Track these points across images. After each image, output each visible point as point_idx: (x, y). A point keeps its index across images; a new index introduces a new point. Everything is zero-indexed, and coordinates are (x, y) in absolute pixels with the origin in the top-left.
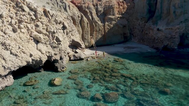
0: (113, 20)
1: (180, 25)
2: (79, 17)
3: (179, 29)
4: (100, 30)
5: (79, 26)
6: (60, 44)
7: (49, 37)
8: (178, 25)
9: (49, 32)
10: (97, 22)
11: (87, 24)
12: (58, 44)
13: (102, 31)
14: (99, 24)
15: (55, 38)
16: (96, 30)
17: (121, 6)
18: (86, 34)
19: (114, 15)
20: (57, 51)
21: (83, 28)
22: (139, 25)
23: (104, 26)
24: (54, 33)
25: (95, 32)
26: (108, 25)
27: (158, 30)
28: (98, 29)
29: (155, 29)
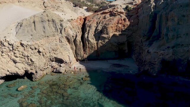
0: (106, 39)
1: (165, 50)
2: (73, 37)
3: (163, 55)
4: (92, 47)
5: (72, 44)
6: (33, 63)
7: (25, 59)
8: (163, 50)
9: (25, 56)
10: (89, 41)
11: (80, 42)
12: (32, 63)
13: (94, 48)
14: (91, 42)
15: (30, 59)
16: (89, 47)
17: (121, 24)
18: (78, 50)
19: (107, 34)
20: (33, 67)
21: (76, 45)
22: (141, 42)
23: (97, 44)
24: (28, 56)
25: (88, 49)
26: (101, 43)
27: (148, 52)
28: (90, 46)
29: (146, 51)
